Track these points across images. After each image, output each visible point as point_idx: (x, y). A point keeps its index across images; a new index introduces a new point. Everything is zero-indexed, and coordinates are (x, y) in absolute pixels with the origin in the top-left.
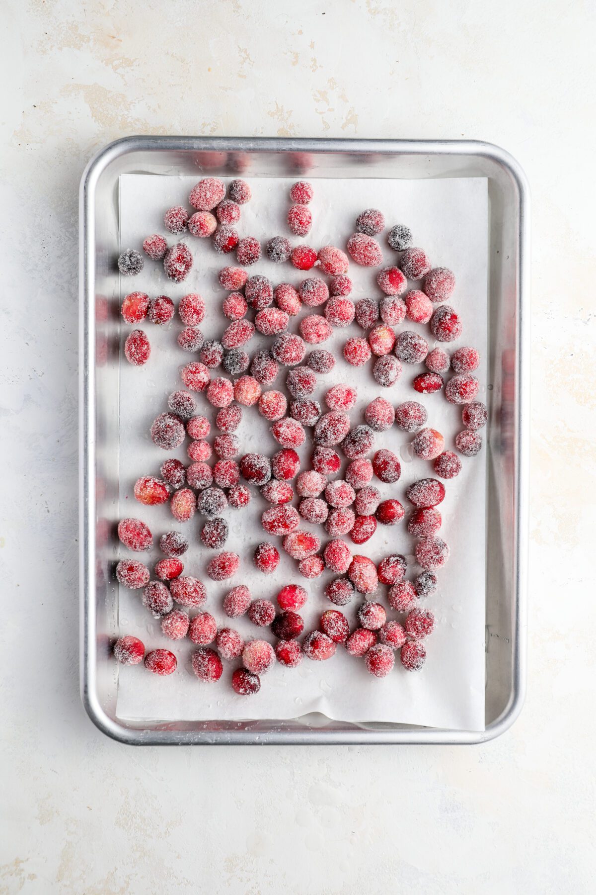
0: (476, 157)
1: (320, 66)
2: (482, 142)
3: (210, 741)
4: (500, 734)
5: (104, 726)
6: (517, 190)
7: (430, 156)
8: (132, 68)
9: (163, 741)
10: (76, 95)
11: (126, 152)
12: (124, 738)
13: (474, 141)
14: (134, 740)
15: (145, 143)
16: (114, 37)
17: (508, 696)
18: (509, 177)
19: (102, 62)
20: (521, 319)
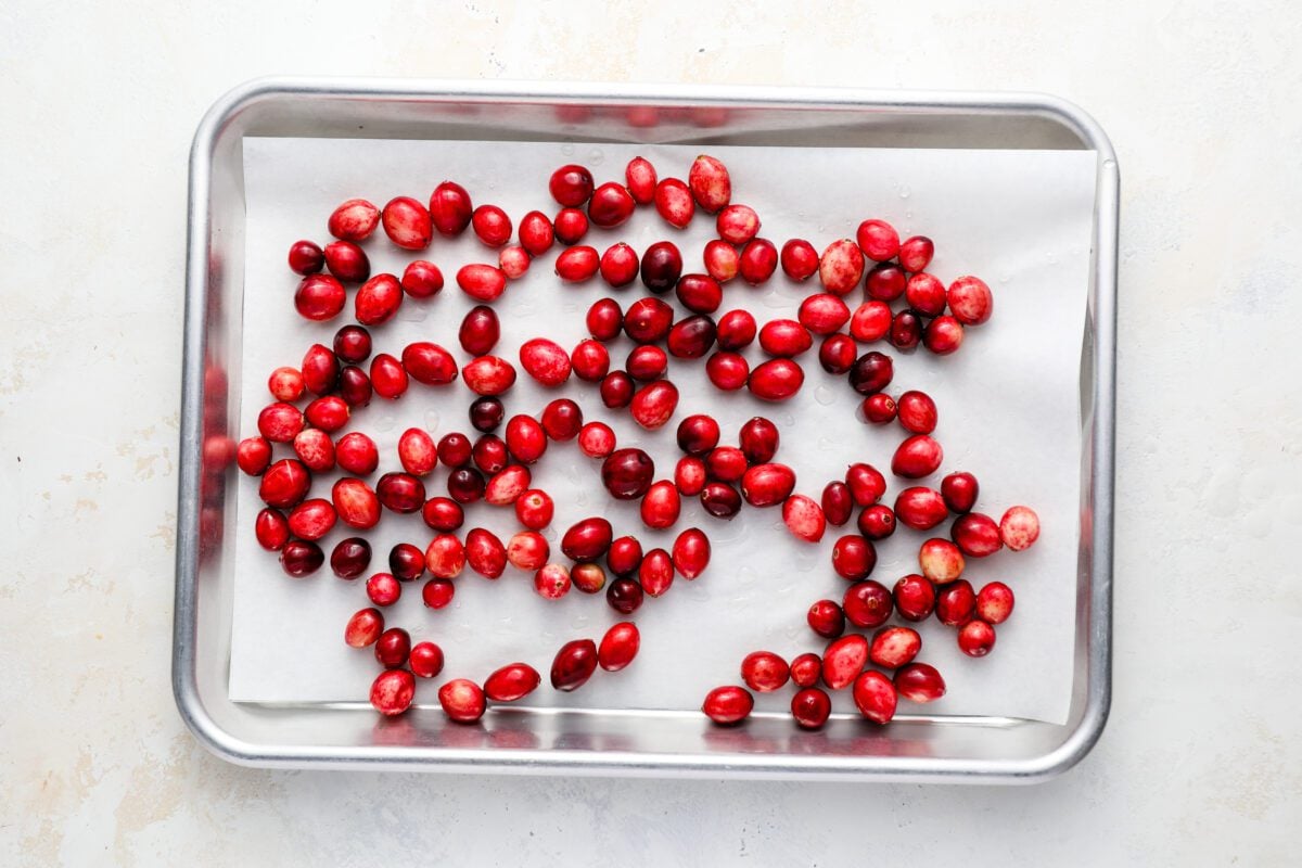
0: (215, 159)
1: (99, 467)
2: (192, 149)
3: (1107, 584)
4: (1105, 135)
5: (1081, 749)
6: (265, 97)
7: (213, 229)
8: (93, 756)
9: (1105, 658)
10: (132, 844)
11: (197, 695)
12: (1100, 718)
13: (191, 162)
14: (1103, 702)
15: (185, 667)
16: (46, 783)
17: (1045, 121)
18: (247, 108)
19: (82, 802)
20: (463, 94)
